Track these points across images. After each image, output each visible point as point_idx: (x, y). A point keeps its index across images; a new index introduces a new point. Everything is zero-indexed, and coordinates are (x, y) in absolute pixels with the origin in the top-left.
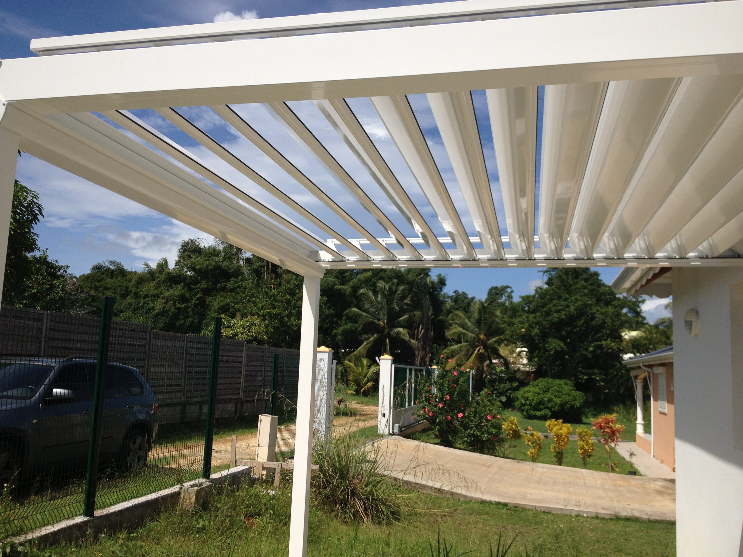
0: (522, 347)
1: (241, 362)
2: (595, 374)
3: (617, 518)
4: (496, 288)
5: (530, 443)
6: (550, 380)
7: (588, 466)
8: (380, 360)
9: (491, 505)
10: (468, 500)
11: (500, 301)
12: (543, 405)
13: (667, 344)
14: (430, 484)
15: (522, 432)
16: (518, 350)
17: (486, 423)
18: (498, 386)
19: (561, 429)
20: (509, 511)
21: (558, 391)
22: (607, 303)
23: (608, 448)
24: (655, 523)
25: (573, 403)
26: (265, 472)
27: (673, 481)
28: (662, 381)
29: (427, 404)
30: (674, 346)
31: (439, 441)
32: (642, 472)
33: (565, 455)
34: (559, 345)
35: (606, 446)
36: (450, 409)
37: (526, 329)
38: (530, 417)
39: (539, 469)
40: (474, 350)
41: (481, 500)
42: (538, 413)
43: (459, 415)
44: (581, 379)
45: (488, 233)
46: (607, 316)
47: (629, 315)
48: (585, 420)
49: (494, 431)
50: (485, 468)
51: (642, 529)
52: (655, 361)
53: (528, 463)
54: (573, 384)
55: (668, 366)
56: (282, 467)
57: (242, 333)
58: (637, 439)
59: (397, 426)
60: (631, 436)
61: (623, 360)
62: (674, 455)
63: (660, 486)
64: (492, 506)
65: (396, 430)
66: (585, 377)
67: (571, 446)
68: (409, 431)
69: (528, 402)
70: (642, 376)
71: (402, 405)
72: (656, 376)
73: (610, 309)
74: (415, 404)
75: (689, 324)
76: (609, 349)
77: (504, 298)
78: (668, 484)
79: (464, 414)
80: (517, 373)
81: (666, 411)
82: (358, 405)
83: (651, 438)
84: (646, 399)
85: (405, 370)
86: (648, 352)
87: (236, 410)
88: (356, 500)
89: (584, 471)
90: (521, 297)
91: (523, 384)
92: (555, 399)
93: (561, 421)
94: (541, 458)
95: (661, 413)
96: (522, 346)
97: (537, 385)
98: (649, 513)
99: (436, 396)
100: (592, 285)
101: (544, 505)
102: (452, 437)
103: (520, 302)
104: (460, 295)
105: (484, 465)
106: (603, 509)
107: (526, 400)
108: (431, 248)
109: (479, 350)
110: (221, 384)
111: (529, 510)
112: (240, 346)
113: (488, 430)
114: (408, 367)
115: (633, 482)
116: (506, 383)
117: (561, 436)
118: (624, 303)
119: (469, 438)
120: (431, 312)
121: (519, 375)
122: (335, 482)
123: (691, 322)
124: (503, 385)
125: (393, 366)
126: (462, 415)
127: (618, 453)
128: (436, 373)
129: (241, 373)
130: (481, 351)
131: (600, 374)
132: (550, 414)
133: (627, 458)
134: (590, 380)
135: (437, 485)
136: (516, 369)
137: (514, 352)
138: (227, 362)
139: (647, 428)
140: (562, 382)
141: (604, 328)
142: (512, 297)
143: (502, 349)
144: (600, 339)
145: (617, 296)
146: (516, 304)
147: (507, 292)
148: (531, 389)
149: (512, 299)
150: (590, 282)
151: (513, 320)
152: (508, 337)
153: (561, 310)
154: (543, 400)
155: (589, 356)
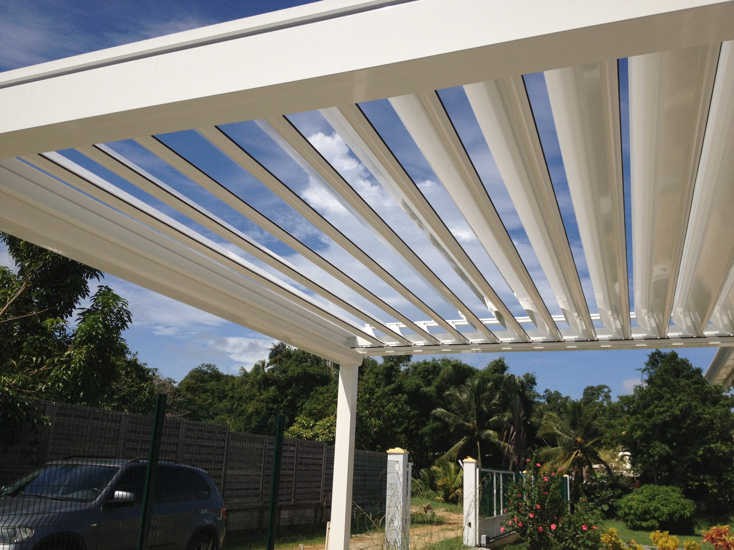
0: (624, 451)
1: (321, 465)
2: (705, 480)
4: (592, 388)
6: (656, 487)
8: (463, 463)
11: (597, 401)
12: (649, 514)
15: (624, 545)
16: (621, 454)
17: (583, 535)
18: (599, 493)
19: (667, 542)
21: (665, 500)
22: (715, 402)
25: (682, 512)
29: (516, 513)
34: (664, 449)
36: (542, 519)
37: (627, 432)
38: (636, 528)
40: (571, 454)
42: (644, 524)
43: (552, 526)
44: (691, 486)
45: (574, 310)
46: (715, 417)
48: (697, 531)
49: (591, 544)
54: (681, 491)
57: (323, 435)
59: (484, 537)
65: (484, 542)
66: (697, 484)
68: (498, 543)
69: (632, 511)
73: (719, 411)
74: (503, 512)
76: (719, 452)
77: (601, 399)
79: (558, 524)
80: (620, 480)
82: (446, 513)
85: (492, 475)
87: (316, 516)
90: (618, 397)
91: (627, 491)
92: (662, 508)
93: (667, 532)
97: (642, 493)
99: (526, 506)
100: (695, 383)
103: (619, 403)
104: (552, 395)
107: (630, 510)
108: (508, 330)
109: (576, 454)
110: (300, 488)
112: (320, 448)
113: (584, 542)
114: (495, 472)
116: (607, 490)
120: (522, 413)
121: (622, 482)
124: (604, 492)
125: (478, 469)
126: (555, 526)
129: (321, 476)
130: (579, 455)
131: (712, 481)
132: (657, 525)
134: (702, 488)
136: (619, 474)
137: (616, 456)
138: (306, 464)
140: (669, 489)
141: (712, 429)
142: (609, 397)
143: (602, 453)
144: (709, 442)
145: (724, 394)
146: (614, 404)
147: (604, 392)
148: (635, 497)
149: (609, 399)
150: (694, 380)
151: (612, 421)
152: (609, 440)
153: (664, 412)
154: (648, 509)
155: (699, 460)
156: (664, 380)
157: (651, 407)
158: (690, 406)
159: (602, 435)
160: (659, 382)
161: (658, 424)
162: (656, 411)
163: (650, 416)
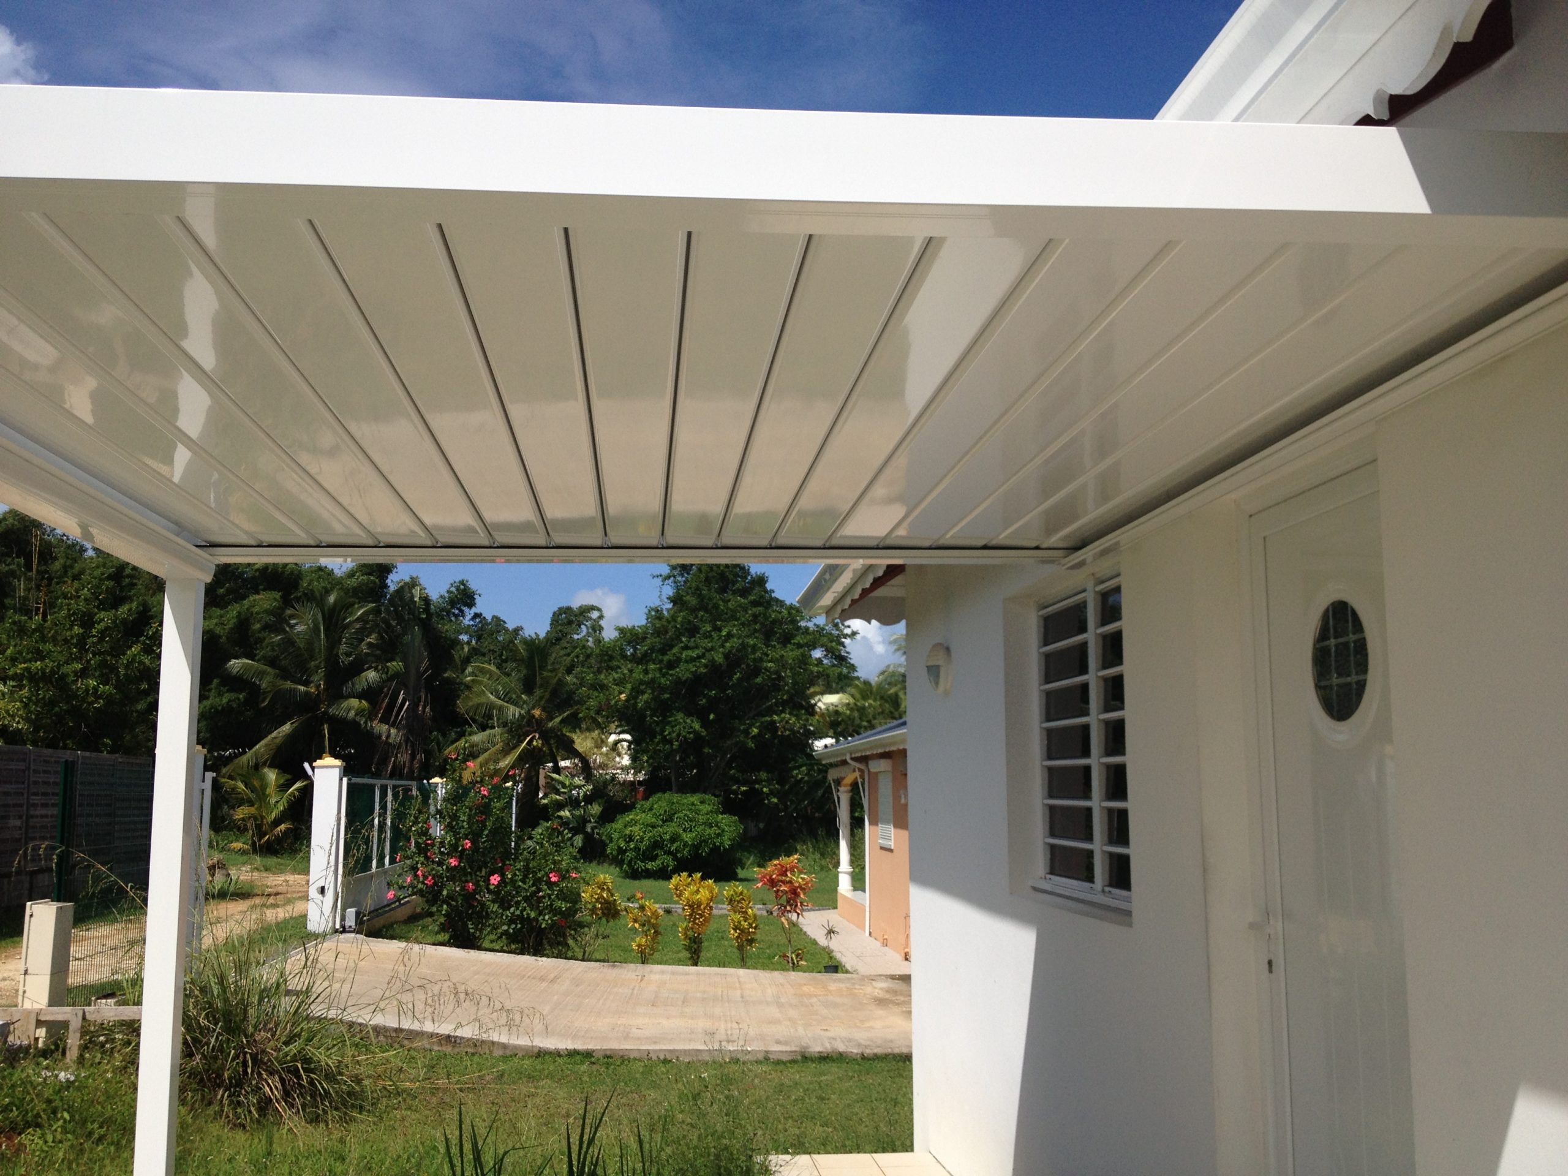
0: (619, 733)
2: (761, 782)
3: (805, 1058)
4: (568, 609)
5: (637, 925)
6: (676, 797)
7: (749, 963)
8: (313, 769)
9: (557, 1059)
10: (510, 1053)
11: (576, 637)
12: (662, 848)
13: (894, 718)
14: (429, 1027)
15: (622, 904)
16: (613, 738)
17: (550, 892)
19: (698, 891)
20: (595, 1067)
21: (690, 820)
22: (786, 639)
23: (786, 923)
24: (874, 1060)
25: (717, 841)
26: (42, 1033)
27: (906, 979)
28: (885, 787)
29: (422, 859)
30: (907, 718)
31: (447, 937)
32: (848, 967)
33: (705, 944)
34: (691, 727)
35: (783, 919)
36: (472, 868)
37: (628, 694)
38: (635, 875)
39: (655, 977)
40: (519, 742)
41: (536, 1050)
42: (650, 865)
43: (492, 878)
44: (735, 793)
46: (784, 666)
47: (825, 661)
48: (741, 873)
49: (564, 906)
50: (544, 984)
51: (850, 1074)
52: (871, 748)
53: (632, 966)
54: (717, 802)
55: (897, 756)
56: (84, 1018)
58: (840, 903)
59: (351, 912)
60: (828, 899)
61: (813, 750)
62: (907, 927)
63: (881, 989)
64: (559, 1060)
65: (351, 922)
66: (743, 788)
67: (715, 926)
68: (379, 922)
69: (632, 845)
70: (849, 779)
71: (365, 865)
72: (874, 777)
73: (791, 654)
74: (393, 861)
75: (934, 672)
76: (785, 730)
77: (584, 631)
78: (898, 985)
79: (503, 875)
80: (610, 787)
81: (892, 844)
82: (256, 874)
83: (865, 898)
84: (857, 823)
85: (371, 788)
86: (859, 734)
88: (265, 1076)
89: (742, 972)
90: (616, 628)
91: (622, 807)
92: (683, 835)
93: (699, 875)
94: (657, 955)
95: (882, 848)
96: (619, 730)
97: (651, 809)
98: (863, 1042)
99: (442, 844)
100: (755, 604)
101: (664, 1048)
102: (476, 929)
103: (617, 640)
104: (488, 624)
105: (542, 979)
106: (778, 1042)
107: (628, 842)
109: (530, 742)
111: (635, 1059)
113: (551, 905)
114: (378, 782)
115: (833, 987)
117: (699, 905)
118: (817, 638)
119: (513, 926)
120: (425, 663)
121: (612, 791)
122: (213, 1040)
123: (938, 667)
125: (345, 780)
126: (499, 879)
127: (805, 933)
128: (441, 792)
130: (535, 743)
131: (769, 781)
132: (674, 864)
133: (822, 941)
134: (754, 794)
135: (445, 1029)
136: (608, 777)
137: (604, 742)
139: (858, 882)
140: (694, 798)
141: (777, 688)
142: (601, 628)
143: (578, 737)
144: (770, 711)
145: (803, 624)
146: (609, 643)
147: (591, 619)
148: (638, 817)
149: (600, 633)
150: (752, 598)
151: (602, 676)
152: (592, 713)
153: (699, 657)
154: (661, 837)
155: (751, 745)
156: (701, 597)
157: (675, 650)
158: (744, 646)
159: (581, 702)
160: (692, 600)
161: (686, 681)
162: (684, 656)
163: (671, 665)
